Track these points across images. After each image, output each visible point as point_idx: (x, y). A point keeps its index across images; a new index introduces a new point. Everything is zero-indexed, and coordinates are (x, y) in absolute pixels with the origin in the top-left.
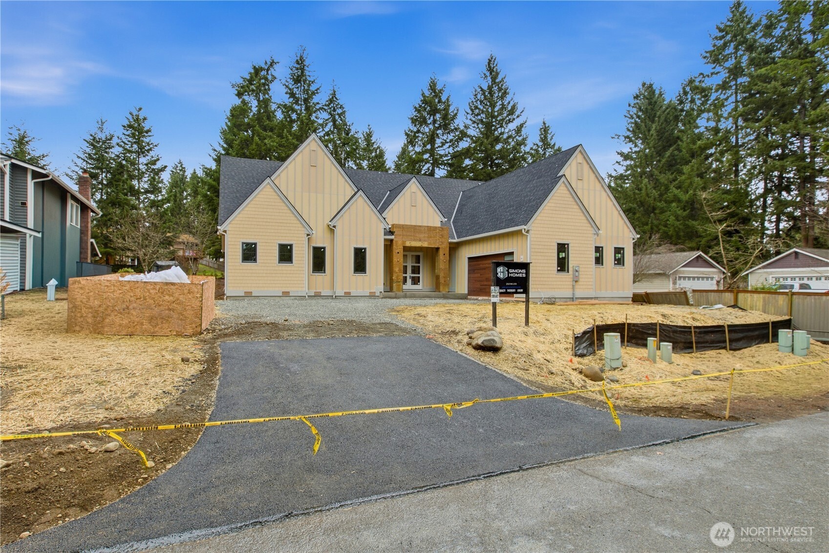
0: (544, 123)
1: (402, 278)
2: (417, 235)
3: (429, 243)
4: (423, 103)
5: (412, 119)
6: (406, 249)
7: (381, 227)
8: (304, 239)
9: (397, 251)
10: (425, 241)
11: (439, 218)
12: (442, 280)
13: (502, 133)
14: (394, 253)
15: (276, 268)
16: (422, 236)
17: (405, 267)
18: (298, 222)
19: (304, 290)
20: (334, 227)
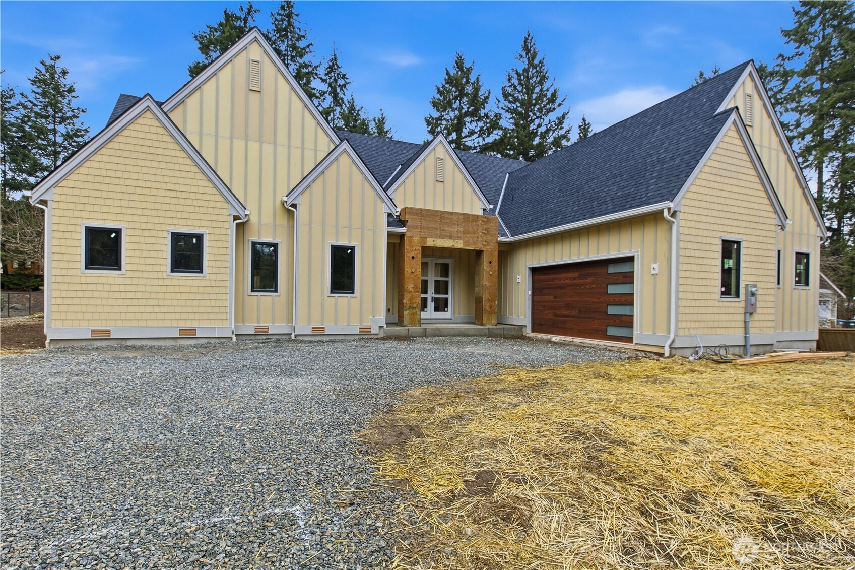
0: (584, 120)
1: (419, 301)
2: (446, 229)
3: (466, 243)
4: (446, 83)
5: (433, 103)
6: (428, 252)
7: (383, 210)
8: (226, 225)
9: (410, 255)
10: (459, 238)
11: (480, 203)
12: (486, 306)
13: (539, 126)
14: (406, 258)
15: (168, 282)
16: (455, 229)
17: (425, 283)
18: (215, 191)
19: (226, 326)
20: (294, 206)
